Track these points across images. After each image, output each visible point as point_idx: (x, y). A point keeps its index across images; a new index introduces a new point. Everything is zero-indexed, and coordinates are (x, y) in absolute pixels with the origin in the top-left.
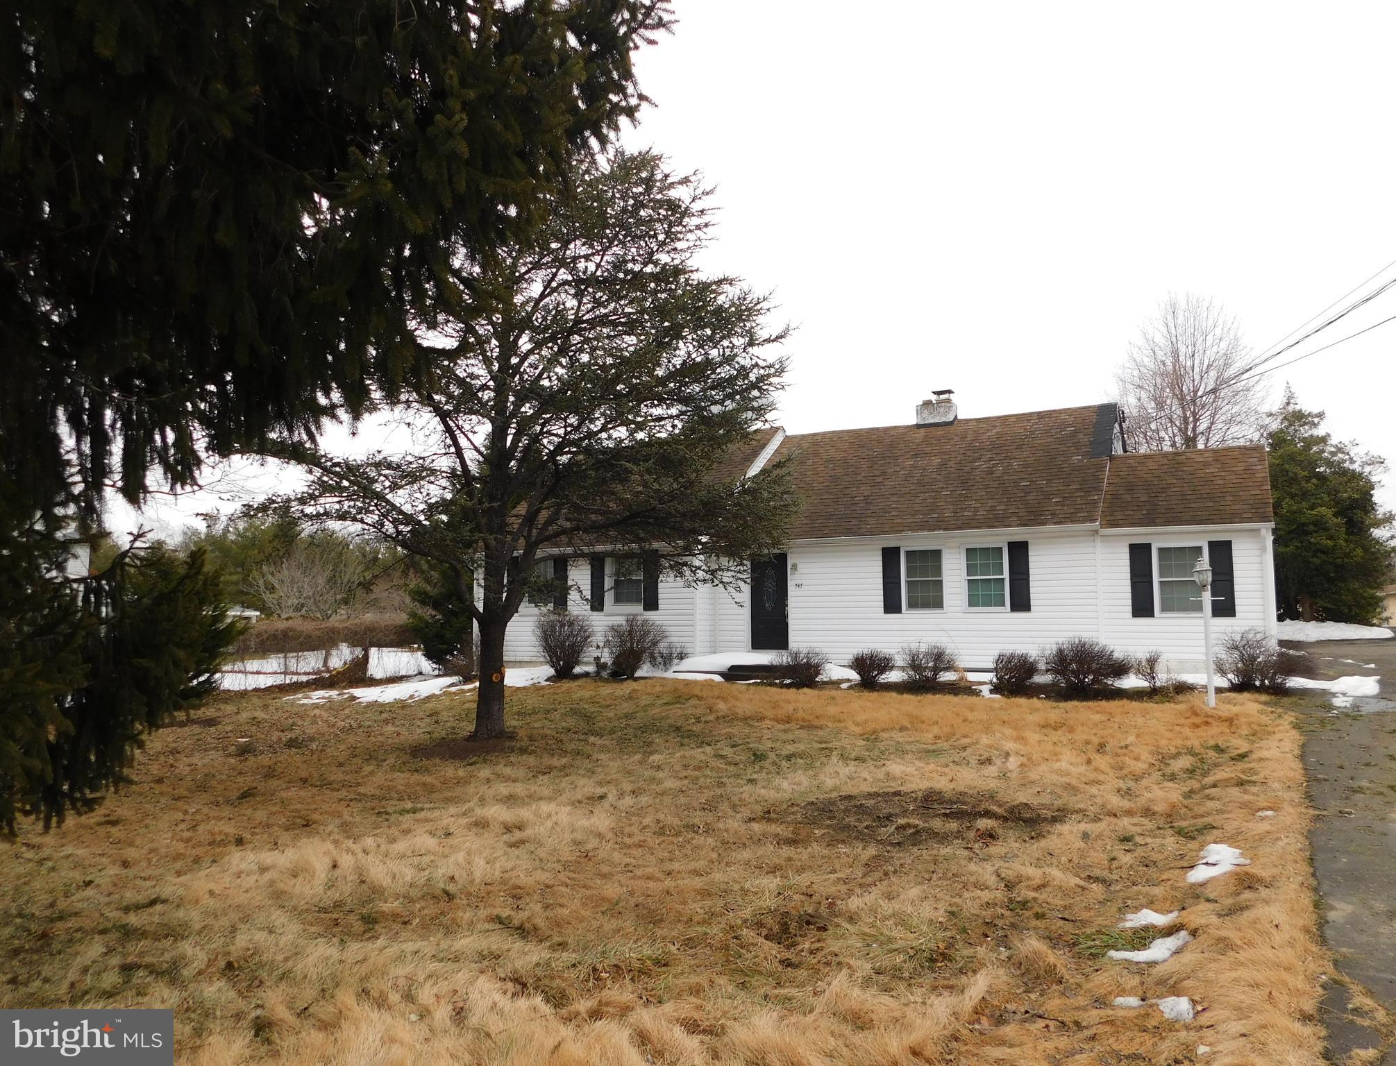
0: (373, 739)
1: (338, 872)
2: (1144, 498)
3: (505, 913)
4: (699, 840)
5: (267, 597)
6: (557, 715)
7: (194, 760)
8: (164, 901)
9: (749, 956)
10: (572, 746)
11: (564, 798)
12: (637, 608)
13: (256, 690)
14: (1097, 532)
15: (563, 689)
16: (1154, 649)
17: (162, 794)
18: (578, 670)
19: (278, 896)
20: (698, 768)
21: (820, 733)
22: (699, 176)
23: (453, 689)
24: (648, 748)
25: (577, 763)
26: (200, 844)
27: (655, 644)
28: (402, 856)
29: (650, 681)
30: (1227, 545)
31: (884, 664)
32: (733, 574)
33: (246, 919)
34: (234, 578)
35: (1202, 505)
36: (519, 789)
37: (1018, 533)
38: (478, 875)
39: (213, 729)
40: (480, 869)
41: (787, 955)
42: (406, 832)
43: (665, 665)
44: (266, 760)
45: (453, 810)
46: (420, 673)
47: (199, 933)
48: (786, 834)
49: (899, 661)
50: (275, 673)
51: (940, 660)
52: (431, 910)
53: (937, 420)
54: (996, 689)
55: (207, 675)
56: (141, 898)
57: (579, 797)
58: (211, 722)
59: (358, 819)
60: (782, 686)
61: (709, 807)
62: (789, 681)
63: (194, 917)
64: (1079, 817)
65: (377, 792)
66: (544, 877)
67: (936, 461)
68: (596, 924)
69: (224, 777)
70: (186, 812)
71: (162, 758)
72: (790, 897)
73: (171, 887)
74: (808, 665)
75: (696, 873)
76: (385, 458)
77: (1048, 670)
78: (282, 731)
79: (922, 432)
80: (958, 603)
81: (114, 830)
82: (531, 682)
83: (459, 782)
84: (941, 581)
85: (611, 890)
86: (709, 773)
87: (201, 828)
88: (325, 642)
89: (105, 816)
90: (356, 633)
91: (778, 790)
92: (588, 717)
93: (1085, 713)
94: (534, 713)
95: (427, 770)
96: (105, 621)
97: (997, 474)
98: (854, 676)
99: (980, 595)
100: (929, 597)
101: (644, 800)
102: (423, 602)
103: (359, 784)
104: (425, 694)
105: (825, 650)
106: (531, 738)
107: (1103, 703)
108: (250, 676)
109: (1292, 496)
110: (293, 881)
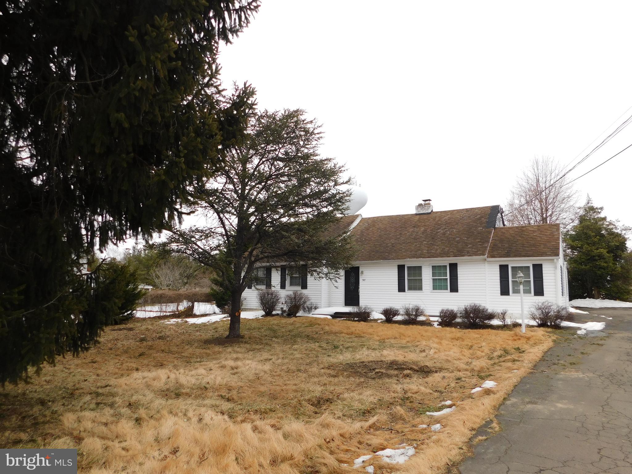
0: (191, 337)
1: (169, 380)
2: (507, 246)
3: (223, 394)
4: (300, 374)
5: (156, 281)
6: (263, 330)
7: (124, 343)
8: (110, 386)
9: (302, 409)
10: (266, 341)
11: (256, 359)
12: (298, 288)
13: (149, 318)
14: (485, 259)
15: (267, 320)
16: (505, 308)
17: (111, 353)
18: (274, 313)
19: (148, 386)
20: (311, 351)
21: (363, 339)
22: (316, 120)
23: (225, 319)
24: (295, 342)
25: (266, 347)
26: (123, 370)
27: (305, 302)
28: (192, 376)
29: (301, 318)
30: (541, 266)
31: (395, 313)
32: (334, 275)
33: (137, 392)
34: (143, 273)
35: (530, 249)
36: (240, 355)
37: (453, 260)
38: (217, 382)
39: (132, 332)
40: (219, 380)
41: (316, 410)
42: (196, 368)
43: (309, 311)
44: (150, 343)
45: (214, 362)
46: (215, 313)
47: (121, 396)
48: (333, 373)
49: (402, 312)
50: (157, 311)
51: (418, 312)
52: (200, 392)
53: (424, 212)
54: (440, 324)
55: (130, 311)
56: (103, 385)
57: (262, 359)
58: (131, 329)
59: (180, 364)
60: (354, 321)
61: (309, 364)
62: (357, 319)
63: (120, 391)
64: (446, 371)
65: (189, 355)
66: (240, 384)
67: (422, 229)
68: (254, 399)
69: (134, 349)
70: (119, 360)
71: (112, 342)
72: (325, 393)
73: (113, 382)
74: (365, 313)
75: (295, 385)
76: (197, 228)
77: (461, 317)
78: (158, 333)
79: (418, 216)
80: (428, 288)
81: (94, 365)
82: (255, 317)
83: (219, 353)
84: (422, 279)
85: (262, 389)
86: (314, 352)
87: (124, 365)
88: (177, 299)
89: (91, 360)
90: (189, 296)
91: (338, 359)
92: (275, 331)
93: (473, 334)
94: (254, 329)
95: (209, 348)
96: (93, 289)
97: (447, 235)
98: (383, 317)
99: (437, 285)
100: (417, 286)
101: (286, 361)
102: (216, 284)
103: (182, 353)
104: (213, 321)
105: (372, 307)
106: (250, 338)
107: (481, 330)
108: (147, 312)
109: (588, 244)
110: (154, 382)
